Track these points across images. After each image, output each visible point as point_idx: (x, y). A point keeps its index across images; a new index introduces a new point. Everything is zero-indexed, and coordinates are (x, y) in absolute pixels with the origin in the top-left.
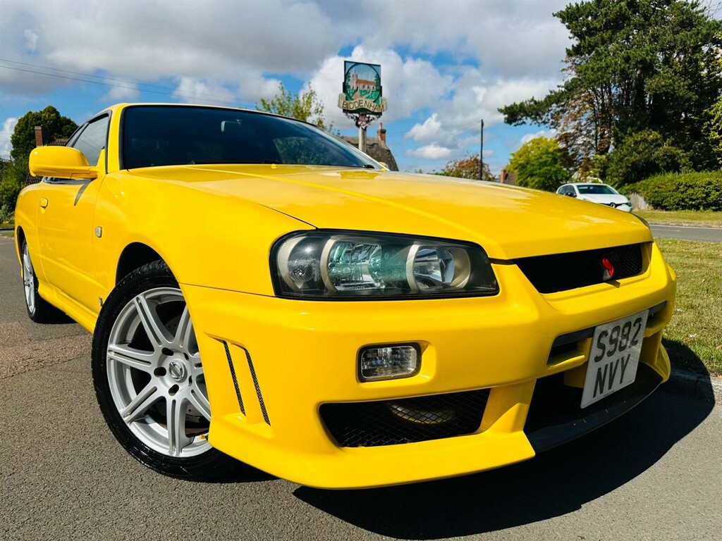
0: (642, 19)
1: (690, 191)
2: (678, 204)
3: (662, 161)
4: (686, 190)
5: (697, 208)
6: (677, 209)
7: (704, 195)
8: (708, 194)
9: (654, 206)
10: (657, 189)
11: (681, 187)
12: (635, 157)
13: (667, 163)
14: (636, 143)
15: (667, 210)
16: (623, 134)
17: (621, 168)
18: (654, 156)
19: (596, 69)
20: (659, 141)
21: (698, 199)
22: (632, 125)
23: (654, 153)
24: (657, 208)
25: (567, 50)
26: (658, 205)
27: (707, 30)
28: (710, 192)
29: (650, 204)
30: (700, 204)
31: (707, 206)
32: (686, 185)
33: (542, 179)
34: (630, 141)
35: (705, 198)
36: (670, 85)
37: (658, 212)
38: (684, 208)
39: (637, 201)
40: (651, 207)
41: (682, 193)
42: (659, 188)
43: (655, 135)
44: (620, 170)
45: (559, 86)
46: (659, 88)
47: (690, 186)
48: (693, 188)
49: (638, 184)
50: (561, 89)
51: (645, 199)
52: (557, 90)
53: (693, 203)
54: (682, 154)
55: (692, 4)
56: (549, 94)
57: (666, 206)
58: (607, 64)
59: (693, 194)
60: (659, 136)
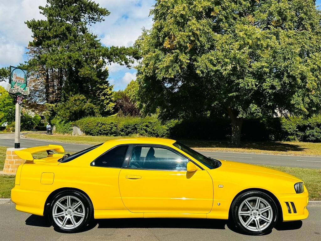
0: (74, 38)
1: (104, 126)
2: (98, 133)
3: (88, 110)
4: (101, 126)
5: (107, 134)
6: (97, 135)
7: (110, 129)
8: (112, 128)
9: (86, 133)
10: (87, 125)
11: (99, 124)
12: (76, 108)
13: (90, 111)
14: (75, 100)
15: (93, 135)
16: (68, 95)
17: (67, 113)
18: (84, 108)
19: (54, 59)
20: (85, 100)
21: (107, 130)
22: (72, 91)
23: (83, 106)
24: (88, 134)
25: (30, 43)
26: (87, 133)
27: (105, 51)
28: (112, 127)
29: (84, 132)
30: (108, 133)
31: (111, 134)
32: (101, 123)
33: (6, 114)
34: (72, 99)
35: (110, 130)
36: (90, 74)
37: (89, 137)
38: (101, 134)
39: (76, 130)
40: (84, 134)
41: (100, 127)
42: (88, 124)
43: (83, 97)
44: (67, 114)
45: (25, 62)
46: (85, 75)
47: (103, 124)
48: (105, 125)
49: (77, 121)
50: (26, 63)
51: (81, 130)
52: (24, 64)
53: (105, 132)
54: (95, 107)
55: (95, 36)
56: (20, 65)
57: (93, 133)
58: (59, 58)
59: (105, 128)
60: (85, 98)
